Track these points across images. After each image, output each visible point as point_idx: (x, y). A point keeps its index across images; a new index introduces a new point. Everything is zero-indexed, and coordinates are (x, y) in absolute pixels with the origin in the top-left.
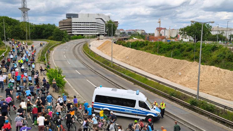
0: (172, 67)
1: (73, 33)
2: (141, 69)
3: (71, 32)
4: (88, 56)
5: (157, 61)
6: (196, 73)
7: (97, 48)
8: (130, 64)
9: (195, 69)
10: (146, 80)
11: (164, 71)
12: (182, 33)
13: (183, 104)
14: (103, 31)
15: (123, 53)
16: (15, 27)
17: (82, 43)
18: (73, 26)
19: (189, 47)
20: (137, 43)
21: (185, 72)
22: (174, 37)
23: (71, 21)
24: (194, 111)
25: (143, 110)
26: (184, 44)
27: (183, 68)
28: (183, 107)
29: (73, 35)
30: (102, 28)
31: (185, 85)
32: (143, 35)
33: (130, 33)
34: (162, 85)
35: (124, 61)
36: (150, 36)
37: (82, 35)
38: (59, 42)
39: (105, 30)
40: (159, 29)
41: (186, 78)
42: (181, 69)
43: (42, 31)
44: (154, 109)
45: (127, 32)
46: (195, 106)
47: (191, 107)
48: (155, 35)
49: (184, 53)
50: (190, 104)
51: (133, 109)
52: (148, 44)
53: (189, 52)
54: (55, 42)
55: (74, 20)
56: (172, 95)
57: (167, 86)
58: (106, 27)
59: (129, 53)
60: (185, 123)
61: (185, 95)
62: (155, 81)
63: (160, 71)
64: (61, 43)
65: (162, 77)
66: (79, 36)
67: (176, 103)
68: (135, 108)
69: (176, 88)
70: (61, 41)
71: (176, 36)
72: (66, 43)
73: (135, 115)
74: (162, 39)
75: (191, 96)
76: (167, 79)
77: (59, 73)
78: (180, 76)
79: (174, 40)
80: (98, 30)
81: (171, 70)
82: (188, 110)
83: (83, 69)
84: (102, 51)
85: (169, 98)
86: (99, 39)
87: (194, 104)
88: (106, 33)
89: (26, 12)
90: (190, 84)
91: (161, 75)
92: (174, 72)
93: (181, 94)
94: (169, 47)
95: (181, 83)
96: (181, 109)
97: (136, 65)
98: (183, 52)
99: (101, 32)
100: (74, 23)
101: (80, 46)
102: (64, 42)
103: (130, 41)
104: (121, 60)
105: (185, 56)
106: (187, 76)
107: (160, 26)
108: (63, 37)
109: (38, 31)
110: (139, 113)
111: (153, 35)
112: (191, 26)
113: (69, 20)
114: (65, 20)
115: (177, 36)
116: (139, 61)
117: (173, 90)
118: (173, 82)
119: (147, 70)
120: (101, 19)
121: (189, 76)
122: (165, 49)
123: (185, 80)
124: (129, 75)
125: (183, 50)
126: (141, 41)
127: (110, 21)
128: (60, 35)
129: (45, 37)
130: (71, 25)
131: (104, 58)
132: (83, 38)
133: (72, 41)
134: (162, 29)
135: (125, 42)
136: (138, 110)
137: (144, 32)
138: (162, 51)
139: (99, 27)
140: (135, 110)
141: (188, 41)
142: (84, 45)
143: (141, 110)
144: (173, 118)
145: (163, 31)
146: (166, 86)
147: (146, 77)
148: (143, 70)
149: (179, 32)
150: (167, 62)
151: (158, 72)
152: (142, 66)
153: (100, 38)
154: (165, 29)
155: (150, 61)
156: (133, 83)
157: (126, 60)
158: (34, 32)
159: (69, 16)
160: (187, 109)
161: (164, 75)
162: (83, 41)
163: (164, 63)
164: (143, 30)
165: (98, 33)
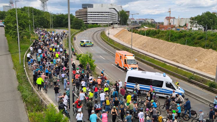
0: (188, 54)
1: (88, 22)
2: (158, 55)
3: (87, 21)
4: (107, 43)
5: (174, 48)
6: (212, 60)
7: (114, 36)
8: (147, 51)
9: (211, 56)
10: (165, 65)
11: (180, 57)
12: (193, 22)
13: (202, 86)
14: (116, 21)
15: (140, 41)
16: (40, 17)
17: (100, 31)
18: (88, 16)
19: (200, 36)
20: (149, 31)
21: (201, 58)
22: (183, 26)
23: (87, 11)
24: (213, 93)
25: (169, 90)
26: (195, 33)
27: (198, 55)
28: (202, 89)
29: (88, 23)
30: (115, 18)
31: (201, 70)
32: (153, 24)
33: (140, 22)
34: (181, 70)
35: (141, 48)
36: (159, 25)
37: (97, 24)
38: (77, 31)
39: (117, 19)
40: (168, 18)
41: (202, 64)
42: (197, 56)
43: (62, 20)
44: (179, 89)
45: (138, 21)
46: (213, 88)
47: (210, 89)
48: (164, 24)
49: (196, 41)
50: (209, 87)
51: (161, 89)
52: (160, 32)
53: (200, 40)
54: (75, 30)
55: (89, 10)
56: (191, 78)
57: (186, 71)
58: (118, 17)
59: (146, 41)
60: (206, 101)
61: (203, 79)
62: (173, 66)
63: (177, 57)
64: (80, 32)
65: (179, 63)
66: (95, 25)
67: (195, 85)
68: (163, 88)
69: (195, 73)
70: (80, 29)
71: (184, 25)
72: (84, 31)
73: (162, 94)
74: (172, 28)
75: (209, 79)
76: (184, 64)
77: (90, 57)
78: (196, 62)
79: (183, 29)
80: (111, 19)
81: (187, 57)
82: (207, 91)
83: (106, 55)
84: (119, 39)
85: (188, 81)
86: (113, 28)
87: (213, 86)
88: (119, 22)
89: (45, 3)
90: (206, 69)
91: (178, 61)
92: (190, 58)
93: (199, 78)
94: (180, 35)
95: (197, 68)
96: (201, 91)
97: (153, 52)
98: (194, 40)
99: (114, 21)
100: (89, 12)
101: (97, 34)
102: (82, 30)
103: (143, 29)
104: (138, 47)
105: (196, 43)
106: (202, 62)
107: (170, 15)
108: (81, 25)
109: (59, 20)
110: (165, 92)
111: (162, 23)
112: (202, 16)
113: (85, 10)
114: (81, 10)
115: (186, 25)
116: (156, 48)
117: (191, 74)
118: (190, 67)
119: (164, 56)
120: (114, 9)
121: (205, 62)
122: (176, 37)
123: (201, 65)
124: (149, 60)
125: (194, 38)
126: (153, 30)
127: (122, 10)
128: (79, 24)
129: (65, 25)
130: (87, 15)
131: (123, 45)
132: (99, 26)
133: (89, 30)
134: (171, 18)
135: (137, 31)
136: (165, 90)
137: (153, 21)
138: (173, 39)
139: (112, 16)
140: (163, 89)
141: (198, 29)
142: (101, 33)
143: (168, 90)
144: (195, 98)
145: (172, 20)
146: (184, 70)
147: (165, 62)
148: (160, 56)
149: (190, 21)
150: (184, 49)
151: (175, 58)
152: (159, 52)
153: (115, 27)
154: (174, 18)
155: (166, 48)
156: (153, 68)
157: (143, 47)
158: (54, 21)
159: (85, 6)
160: (205, 90)
161: (181, 61)
162: (99, 29)
163: (180, 51)
164: (153, 19)
165: (111, 22)
